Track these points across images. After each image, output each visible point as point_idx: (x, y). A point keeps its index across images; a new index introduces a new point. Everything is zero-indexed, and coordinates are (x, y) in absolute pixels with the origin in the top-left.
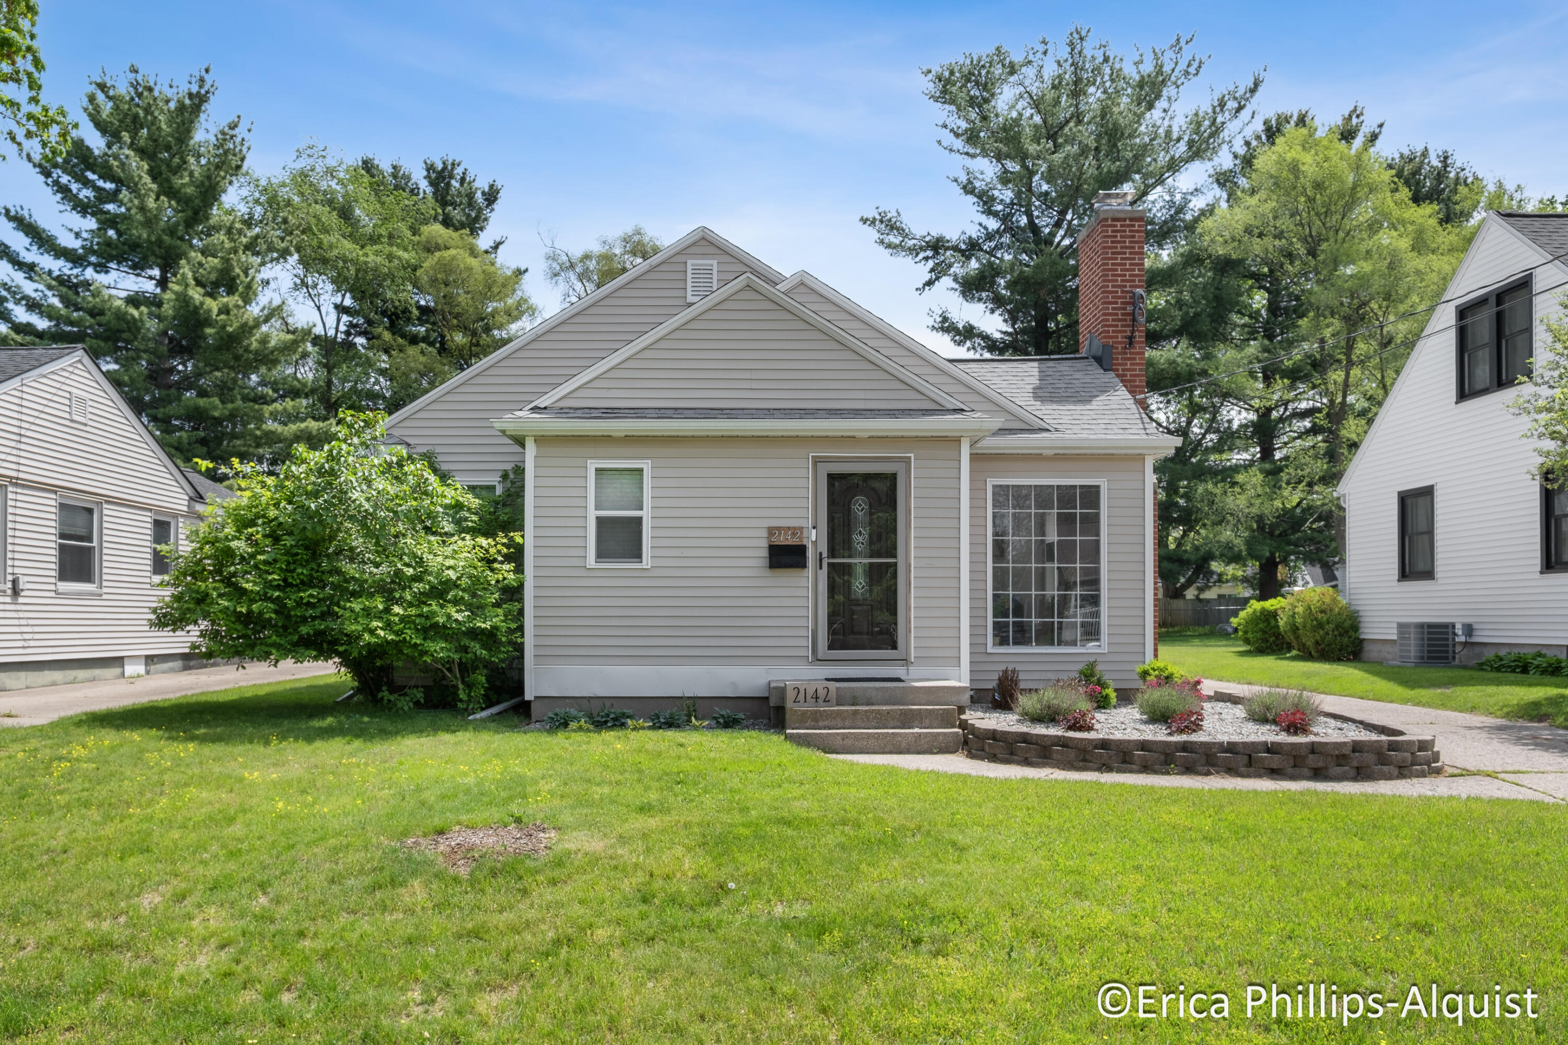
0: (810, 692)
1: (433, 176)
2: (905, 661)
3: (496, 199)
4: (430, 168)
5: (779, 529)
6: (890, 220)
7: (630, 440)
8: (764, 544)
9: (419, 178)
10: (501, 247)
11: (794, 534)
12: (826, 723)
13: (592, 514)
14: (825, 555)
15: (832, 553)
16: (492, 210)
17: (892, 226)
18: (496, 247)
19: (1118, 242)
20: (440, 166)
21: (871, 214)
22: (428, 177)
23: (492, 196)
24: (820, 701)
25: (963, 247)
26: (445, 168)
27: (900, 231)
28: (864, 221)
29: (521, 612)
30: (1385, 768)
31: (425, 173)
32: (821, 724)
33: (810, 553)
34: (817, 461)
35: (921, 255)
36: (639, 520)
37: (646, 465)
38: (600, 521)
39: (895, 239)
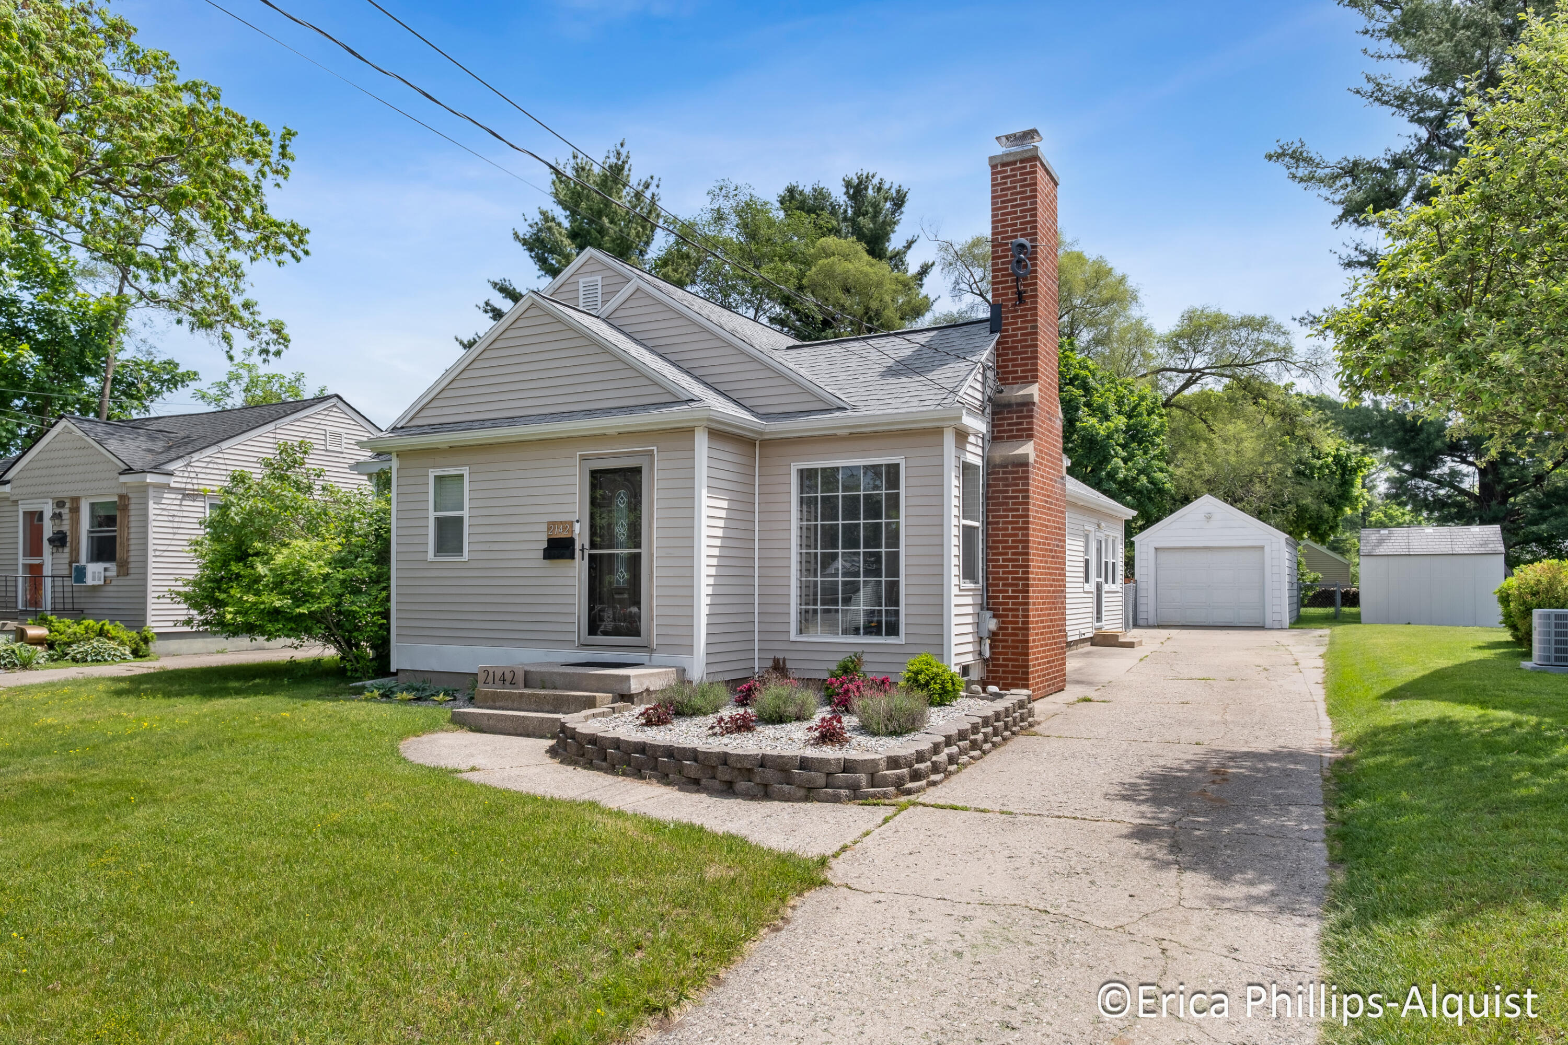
0: (498, 675)
1: (851, 192)
2: (646, 647)
3: (903, 202)
4: (848, 184)
5: (554, 523)
6: (1294, 152)
7: (454, 450)
8: (545, 537)
9: (839, 195)
10: (914, 246)
11: (564, 528)
12: (501, 704)
13: (432, 515)
14: (587, 546)
15: (593, 545)
16: (902, 213)
17: (1298, 157)
18: (909, 245)
19: (1008, 189)
20: (856, 181)
21: (1275, 148)
22: (847, 193)
23: (899, 201)
24: (507, 683)
25: (1386, 166)
26: (860, 183)
27: (1309, 161)
28: (1270, 157)
29: (388, 599)
30: (786, 787)
31: (844, 190)
32: (497, 704)
33: (577, 547)
34: (584, 458)
35: (1339, 184)
36: (460, 520)
37: (465, 471)
38: (438, 520)
39: (1302, 172)
